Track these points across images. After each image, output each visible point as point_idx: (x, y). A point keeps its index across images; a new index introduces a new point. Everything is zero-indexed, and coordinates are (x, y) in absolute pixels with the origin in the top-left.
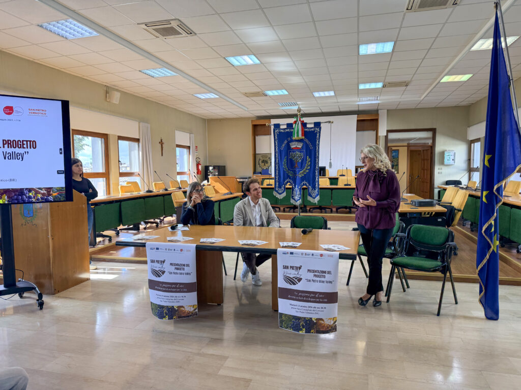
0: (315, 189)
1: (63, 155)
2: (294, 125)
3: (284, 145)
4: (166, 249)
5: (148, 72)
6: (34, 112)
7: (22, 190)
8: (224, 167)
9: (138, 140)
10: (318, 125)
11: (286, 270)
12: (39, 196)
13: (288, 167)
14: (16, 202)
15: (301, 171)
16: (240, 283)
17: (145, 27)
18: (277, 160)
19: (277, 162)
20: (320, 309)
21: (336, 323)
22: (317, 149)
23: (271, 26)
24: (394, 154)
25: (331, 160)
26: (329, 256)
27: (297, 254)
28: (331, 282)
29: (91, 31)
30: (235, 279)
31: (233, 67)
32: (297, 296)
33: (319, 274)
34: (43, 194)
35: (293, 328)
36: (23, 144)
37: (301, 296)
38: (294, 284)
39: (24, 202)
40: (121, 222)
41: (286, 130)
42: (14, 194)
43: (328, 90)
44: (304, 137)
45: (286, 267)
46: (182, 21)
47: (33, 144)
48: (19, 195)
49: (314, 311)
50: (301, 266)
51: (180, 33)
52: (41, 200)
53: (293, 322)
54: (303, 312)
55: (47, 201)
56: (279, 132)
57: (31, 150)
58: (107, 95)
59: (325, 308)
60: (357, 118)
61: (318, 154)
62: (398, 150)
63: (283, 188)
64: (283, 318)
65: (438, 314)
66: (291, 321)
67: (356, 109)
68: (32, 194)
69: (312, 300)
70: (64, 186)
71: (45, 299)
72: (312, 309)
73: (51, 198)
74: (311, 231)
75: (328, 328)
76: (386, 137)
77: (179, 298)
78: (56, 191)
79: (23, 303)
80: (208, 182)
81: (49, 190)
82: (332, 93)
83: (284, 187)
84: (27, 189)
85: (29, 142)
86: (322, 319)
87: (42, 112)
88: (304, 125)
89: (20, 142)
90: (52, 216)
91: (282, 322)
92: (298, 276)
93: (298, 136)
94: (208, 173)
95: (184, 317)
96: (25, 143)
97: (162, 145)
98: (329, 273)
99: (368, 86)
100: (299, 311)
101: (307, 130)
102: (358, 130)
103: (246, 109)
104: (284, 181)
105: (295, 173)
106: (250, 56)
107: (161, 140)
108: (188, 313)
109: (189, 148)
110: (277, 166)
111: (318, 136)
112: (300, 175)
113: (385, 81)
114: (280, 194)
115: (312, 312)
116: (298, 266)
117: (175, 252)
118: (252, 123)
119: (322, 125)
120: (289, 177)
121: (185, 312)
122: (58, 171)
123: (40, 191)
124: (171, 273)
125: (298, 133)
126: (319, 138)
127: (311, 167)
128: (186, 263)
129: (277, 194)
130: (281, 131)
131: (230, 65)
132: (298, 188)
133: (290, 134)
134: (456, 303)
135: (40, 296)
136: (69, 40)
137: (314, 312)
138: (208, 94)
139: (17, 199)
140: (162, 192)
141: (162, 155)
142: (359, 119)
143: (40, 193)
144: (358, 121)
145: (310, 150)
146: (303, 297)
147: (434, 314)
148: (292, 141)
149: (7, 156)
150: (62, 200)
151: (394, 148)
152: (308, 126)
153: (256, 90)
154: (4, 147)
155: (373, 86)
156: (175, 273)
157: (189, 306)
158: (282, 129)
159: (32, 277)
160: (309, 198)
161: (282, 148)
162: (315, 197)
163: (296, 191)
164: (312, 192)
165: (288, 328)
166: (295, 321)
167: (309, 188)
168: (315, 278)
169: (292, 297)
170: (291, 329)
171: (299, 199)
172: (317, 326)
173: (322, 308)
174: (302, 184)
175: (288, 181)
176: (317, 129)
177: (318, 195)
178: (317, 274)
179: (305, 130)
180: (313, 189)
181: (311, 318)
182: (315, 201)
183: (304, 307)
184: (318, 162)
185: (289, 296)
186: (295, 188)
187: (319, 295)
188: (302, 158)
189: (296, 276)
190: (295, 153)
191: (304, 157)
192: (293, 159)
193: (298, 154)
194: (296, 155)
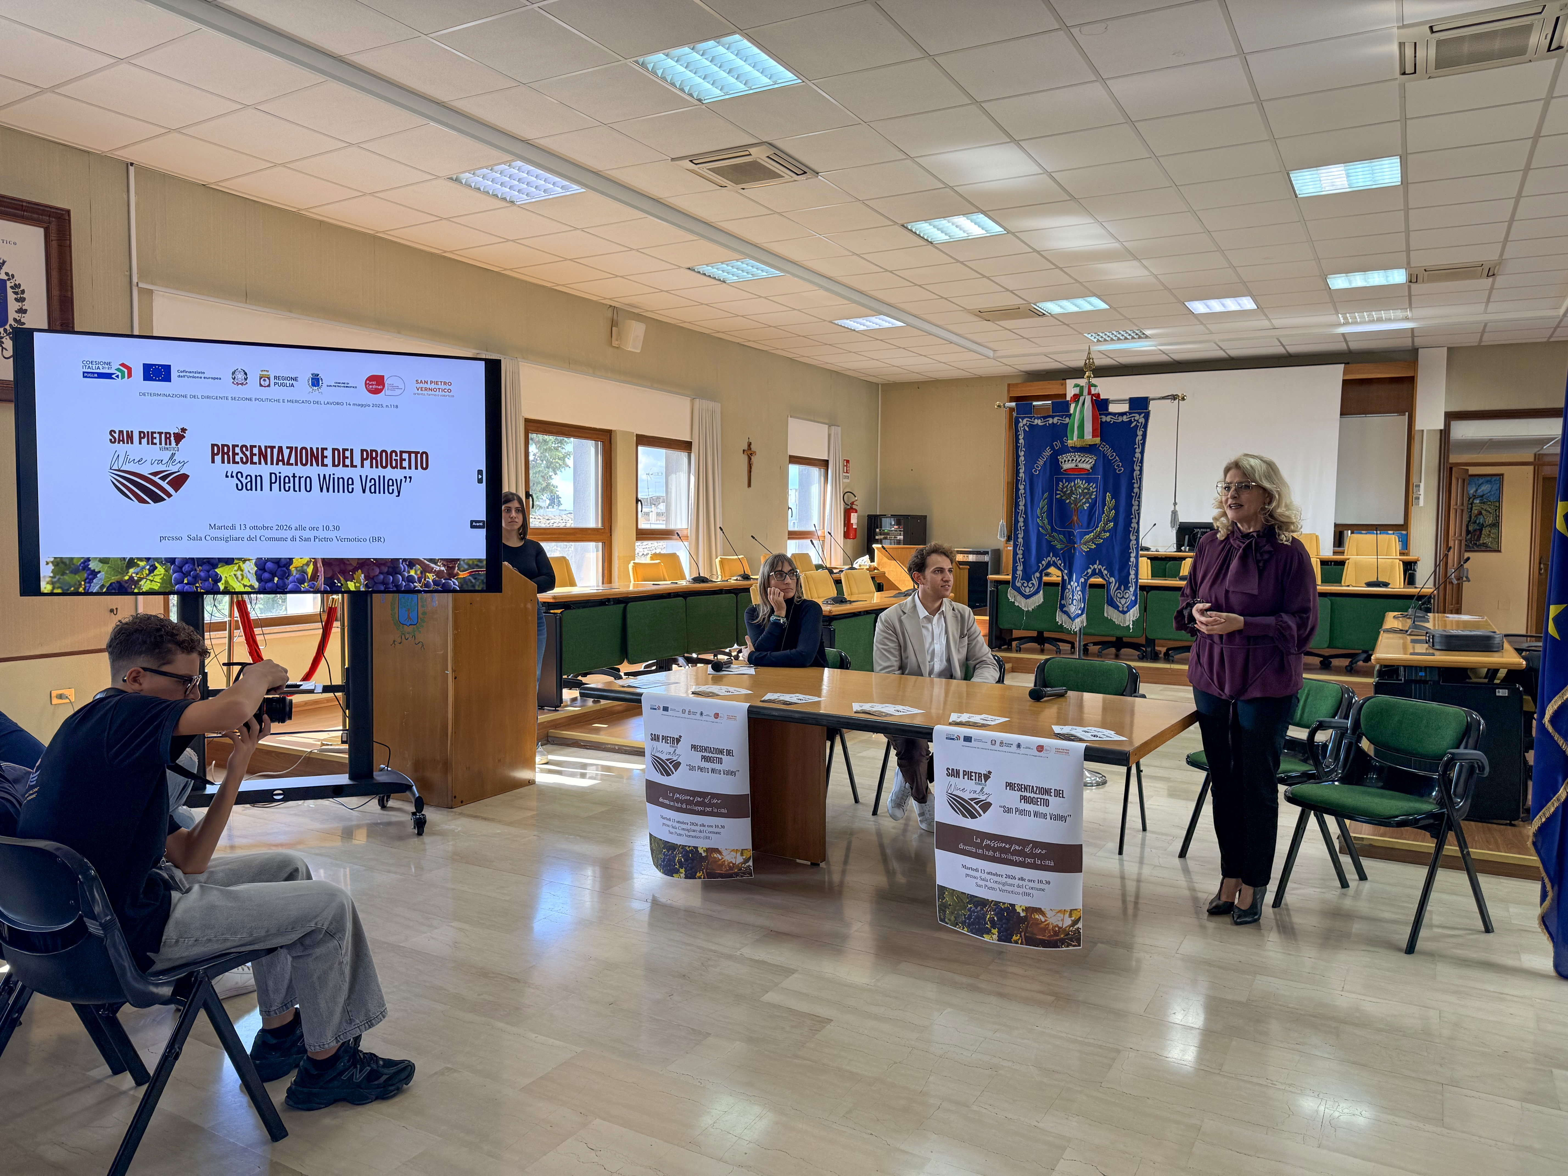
0: (1127, 588)
1: (484, 485)
2: (1073, 406)
3: (1041, 462)
4: (684, 712)
5: (709, 270)
6: (423, 386)
7: (395, 561)
8: (924, 518)
9: (686, 446)
10: (1140, 405)
11: (953, 780)
12: (431, 577)
14: (382, 588)
16: (888, 824)
17: (691, 166)
18: (1022, 503)
19: (1022, 507)
20: (1036, 885)
21: (1080, 925)
22: (1137, 473)
23: (1013, 140)
24: (1485, 488)
25: (1175, 504)
26: (1059, 750)
27: (980, 741)
28: (1063, 819)
29: (566, 183)
30: (875, 813)
31: (930, 247)
32: (979, 846)
33: (1032, 795)
34: (439, 574)
35: (968, 927)
36: (402, 460)
37: (988, 848)
38: (973, 817)
39: (398, 591)
40: (625, 654)
41: (1051, 421)
42: (377, 571)
43: (1234, 294)
44: (1098, 440)
45: (953, 773)
46: (776, 143)
47: (422, 460)
48: (388, 573)
49: (1018, 886)
50: (990, 772)
51: (776, 176)
52: (433, 587)
53: (970, 910)
54: (993, 889)
55: (446, 589)
56: (1031, 427)
57: (417, 474)
58: (614, 328)
59: (1048, 883)
60: (1344, 374)
61: (1140, 488)
62: (1501, 475)
63: (1035, 582)
64: (947, 898)
65: (1410, 949)
66: (964, 908)
67: (1342, 346)
68: (416, 573)
69: (1014, 858)
70: (483, 556)
71: (430, 813)
72: (1016, 882)
73: (454, 583)
74: (1062, 695)
75: (1056, 934)
76: (1445, 434)
77: (711, 829)
78: (466, 567)
79: (386, 819)
80: (872, 560)
81: (450, 563)
82: (1248, 303)
83: (1040, 579)
84: (405, 560)
85: (413, 456)
86: (1039, 911)
87: (443, 387)
88: (1101, 405)
89: (396, 456)
90: (456, 626)
91: (943, 908)
92: (983, 798)
93: (1081, 435)
94: (875, 534)
95: (721, 876)
96: (405, 456)
97: (750, 459)
98: (1059, 793)
99: (1358, 280)
100: (983, 883)
101: (1108, 419)
102: (1345, 412)
103: (991, 354)
104: (1039, 560)
105: (1070, 540)
106: (974, 216)
107: (750, 444)
108: (731, 868)
109: (825, 464)
110: (1021, 520)
111: (1139, 438)
112: (1085, 544)
113: (1408, 263)
114: (1027, 597)
115: (1016, 889)
116: (984, 772)
117: (704, 718)
118: (1009, 391)
119: (1152, 406)
120: (1052, 549)
121: (723, 865)
122: (472, 522)
123: (433, 565)
124: (692, 768)
125: (1082, 427)
126: (1143, 444)
127: (1116, 525)
128: (726, 747)
129: (1019, 597)
130: (1035, 421)
131: (924, 243)
132: (1078, 581)
133: (1060, 432)
134: (1488, 929)
135: (420, 804)
136: (519, 206)
137: (1020, 890)
138: (873, 319)
139: (383, 583)
140: (734, 581)
141: (749, 485)
142: (1348, 377)
143: (431, 571)
144: (1346, 382)
145: (1117, 477)
146: (995, 850)
147: (1400, 950)
148: (1065, 450)
149: (368, 484)
150: (477, 588)
151: (1473, 470)
152: (1113, 408)
153: (1011, 301)
154: (362, 466)
155: (1377, 278)
156: (701, 769)
157: (732, 851)
158: (1038, 417)
159: (409, 764)
160: (1110, 613)
161: (1035, 471)
162: (1125, 609)
163: (1073, 591)
164: (1119, 595)
165: (957, 924)
166: (973, 908)
167: (1110, 583)
168: (1024, 806)
169: (968, 848)
170: (966, 929)
171: (1080, 612)
172: (1027, 927)
173: (1041, 882)
174: (1090, 571)
175: (1049, 562)
176: (1137, 417)
177: (1134, 604)
178: (1028, 795)
179: (1104, 419)
180: (1122, 588)
181: (1013, 906)
182: (1125, 620)
183: (996, 875)
184: (1139, 509)
185: (961, 846)
186: (1069, 583)
187: (1032, 848)
188: (1093, 497)
189: (977, 796)
190: (1073, 484)
191: (1096, 495)
192: (1068, 501)
193: (1080, 487)
194: (1076, 489)
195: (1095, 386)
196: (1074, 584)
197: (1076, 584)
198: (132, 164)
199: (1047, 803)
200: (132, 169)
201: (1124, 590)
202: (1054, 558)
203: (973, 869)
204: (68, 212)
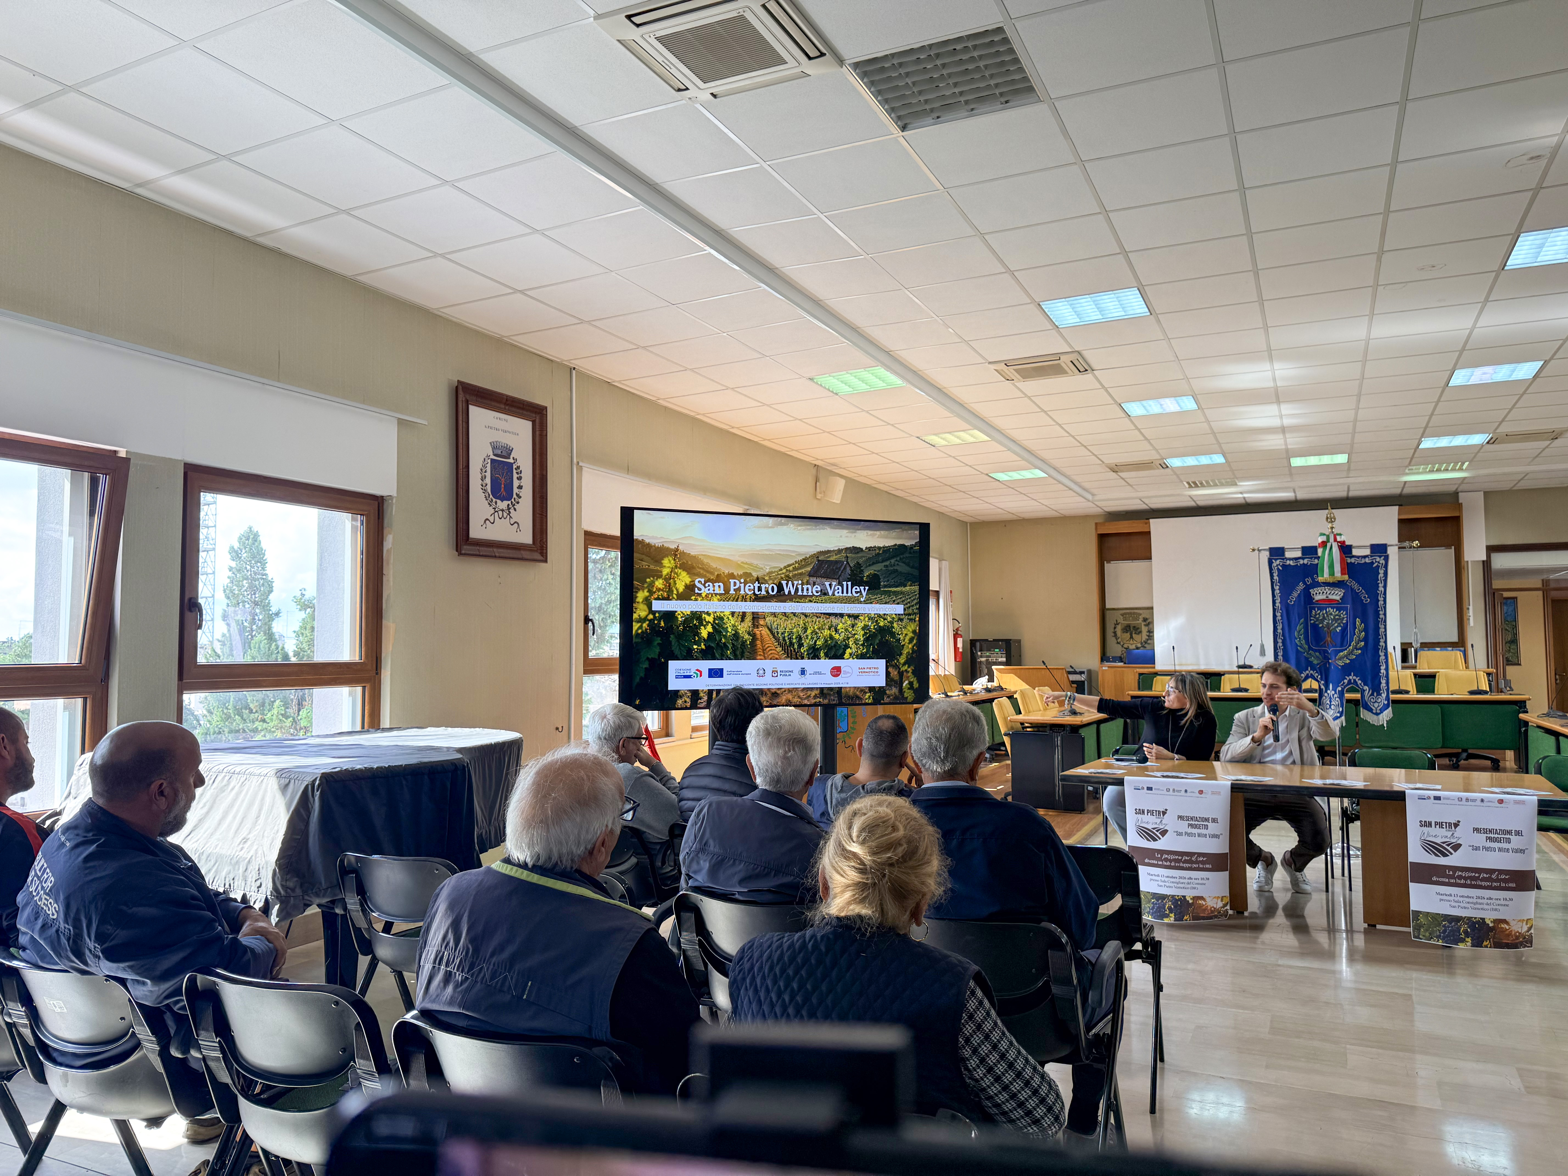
0: (1379, 694)
2: (1320, 551)
3: (1295, 594)
10: (1379, 550)
11: (1426, 829)
13: (1307, 643)
15: (1342, 651)
17: (1002, 367)
18: (1280, 627)
19: (1280, 631)
20: (1502, 902)
21: (1533, 931)
22: (1381, 603)
26: (1517, 802)
27: (1448, 799)
28: (1522, 851)
31: (1124, 419)
32: (1449, 877)
33: (1496, 836)
35: (1443, 939)
37: (1460, 877)
38: (1445, 855)
41: (1302, 562)
44: (1346, 577)
45: (1425, 824)
46: (1085, 352)
49: (1487, 904)
50: (1459, 822)
51: (1064, 373)
53: (1444, 926)
54: (1465, 908)
56: (1283, 566)
58: (817, 482)
59: (1511, 900)
60: (1400, 514)
61: (1385, 614)
64: (1422, 920)
66: (1439, 925)
67: (1399, 492)
72: (1485, 901)
75: (1517, 938)
76: (1486, 564)
77: (1197, 881)
82: (1341, 459)
86: (1505, 921)
88: (1346, 549)
91: (1417, 928)
92: (1453, 841)
93: (1332, 573)
94: (977, 657)
95: (1203, 918)
98: (1520, 833)
99: (1444, 442)
100: (1457, 904)
103: (1090, 497)
105: (1326, 657)
106: (1182, 399)
108: (1213, 912)
109: (935, 595)
110: (1280, 641)
111: (1381, 575)
112: (1338, 660)
113: (1497, 430)
115: (1486, 907)
116: (1453, 822)
120: (1309, 664)
121: (1206, 909)
124: (1180, 834)
125: (1331, 567)
126: (1386, 580)
127: (1366, 644)
130: (1288, 562)
131: (1123, 416)
132: (1334, 689)
133: (1311, 571)
136: (837, 396)
137: (1490, 907)
138: (1025, 472)
142: (1404, 517)
144: (1401, 521)
145: (1364, 606)
146: (1465, 878)
148: (1317, 584)
152: (1355, 552)
153: (1148, 457)
155: (1460, 440)
156: (1188, 834)
157: (1215, 897)
158: (1290, 559)
160: (1364, 714)
161: (1291, 601)
162: (1378, 712)
163: (1330, 698)
164: (1372, 700)
165: (1432, 938)
166: (1448, 924)
167: (1364, 691)
168: (1489, 844)
169: (1441, 879)
170: (1440, 941)
171: (1339, 715)
172: (1495, 934)
173: (1506, 899)
174: (1346, 681)
175: (1308, 674)
176: (1378, 559)
177: (1386, 707)
178: (1492, 836)
179: (1349, 560)
180: (1375, 694)
181: (1483, 919)
182: (1378, 720)
183: (1468, 897)
184: (1386, 631)
185: (1434, 879)
186: (1326, 692)
187: (1498, 875)
188: (1344, 622)
189: (1448, 840)
190: (1325, 612)
191: (1347, 620)
192: (1321, 625)
193: (1331, 614)
194: (1327, 616)
195: (1340, 535)
196: (1331, 692)
197: (1333, 692)
198: (574, 368)
199: (1509, 841)
200: (574, 372)
201: (1377, 695)
202: (1312, 672)
203: (1446, 895)
204: (546, 408)
